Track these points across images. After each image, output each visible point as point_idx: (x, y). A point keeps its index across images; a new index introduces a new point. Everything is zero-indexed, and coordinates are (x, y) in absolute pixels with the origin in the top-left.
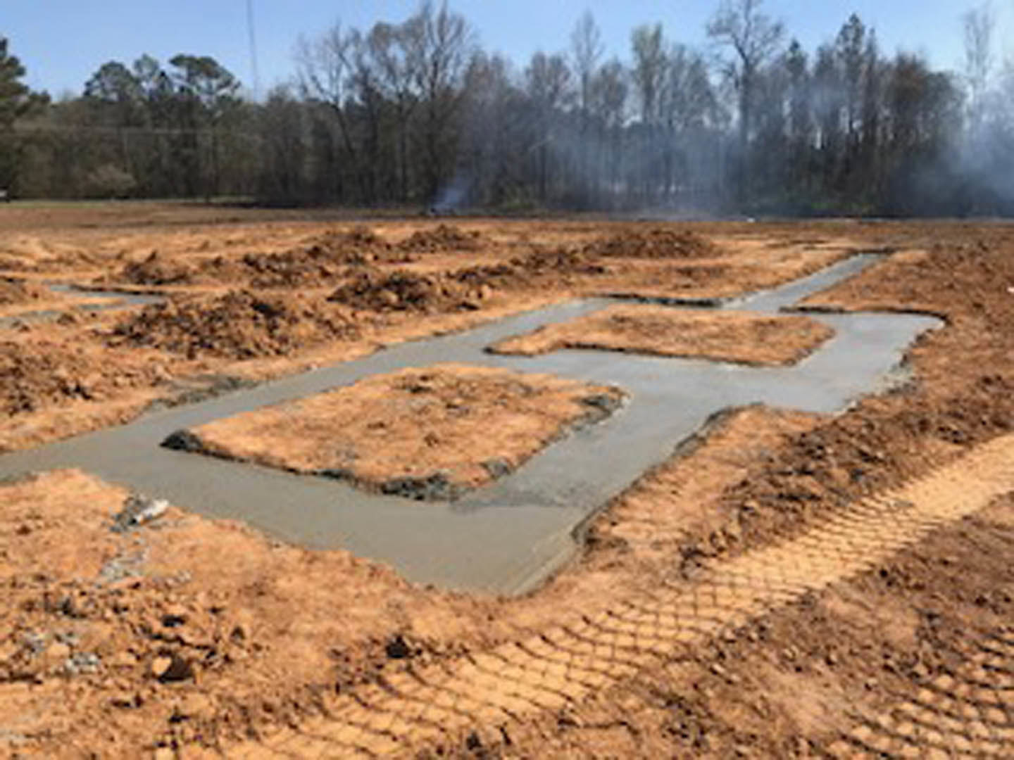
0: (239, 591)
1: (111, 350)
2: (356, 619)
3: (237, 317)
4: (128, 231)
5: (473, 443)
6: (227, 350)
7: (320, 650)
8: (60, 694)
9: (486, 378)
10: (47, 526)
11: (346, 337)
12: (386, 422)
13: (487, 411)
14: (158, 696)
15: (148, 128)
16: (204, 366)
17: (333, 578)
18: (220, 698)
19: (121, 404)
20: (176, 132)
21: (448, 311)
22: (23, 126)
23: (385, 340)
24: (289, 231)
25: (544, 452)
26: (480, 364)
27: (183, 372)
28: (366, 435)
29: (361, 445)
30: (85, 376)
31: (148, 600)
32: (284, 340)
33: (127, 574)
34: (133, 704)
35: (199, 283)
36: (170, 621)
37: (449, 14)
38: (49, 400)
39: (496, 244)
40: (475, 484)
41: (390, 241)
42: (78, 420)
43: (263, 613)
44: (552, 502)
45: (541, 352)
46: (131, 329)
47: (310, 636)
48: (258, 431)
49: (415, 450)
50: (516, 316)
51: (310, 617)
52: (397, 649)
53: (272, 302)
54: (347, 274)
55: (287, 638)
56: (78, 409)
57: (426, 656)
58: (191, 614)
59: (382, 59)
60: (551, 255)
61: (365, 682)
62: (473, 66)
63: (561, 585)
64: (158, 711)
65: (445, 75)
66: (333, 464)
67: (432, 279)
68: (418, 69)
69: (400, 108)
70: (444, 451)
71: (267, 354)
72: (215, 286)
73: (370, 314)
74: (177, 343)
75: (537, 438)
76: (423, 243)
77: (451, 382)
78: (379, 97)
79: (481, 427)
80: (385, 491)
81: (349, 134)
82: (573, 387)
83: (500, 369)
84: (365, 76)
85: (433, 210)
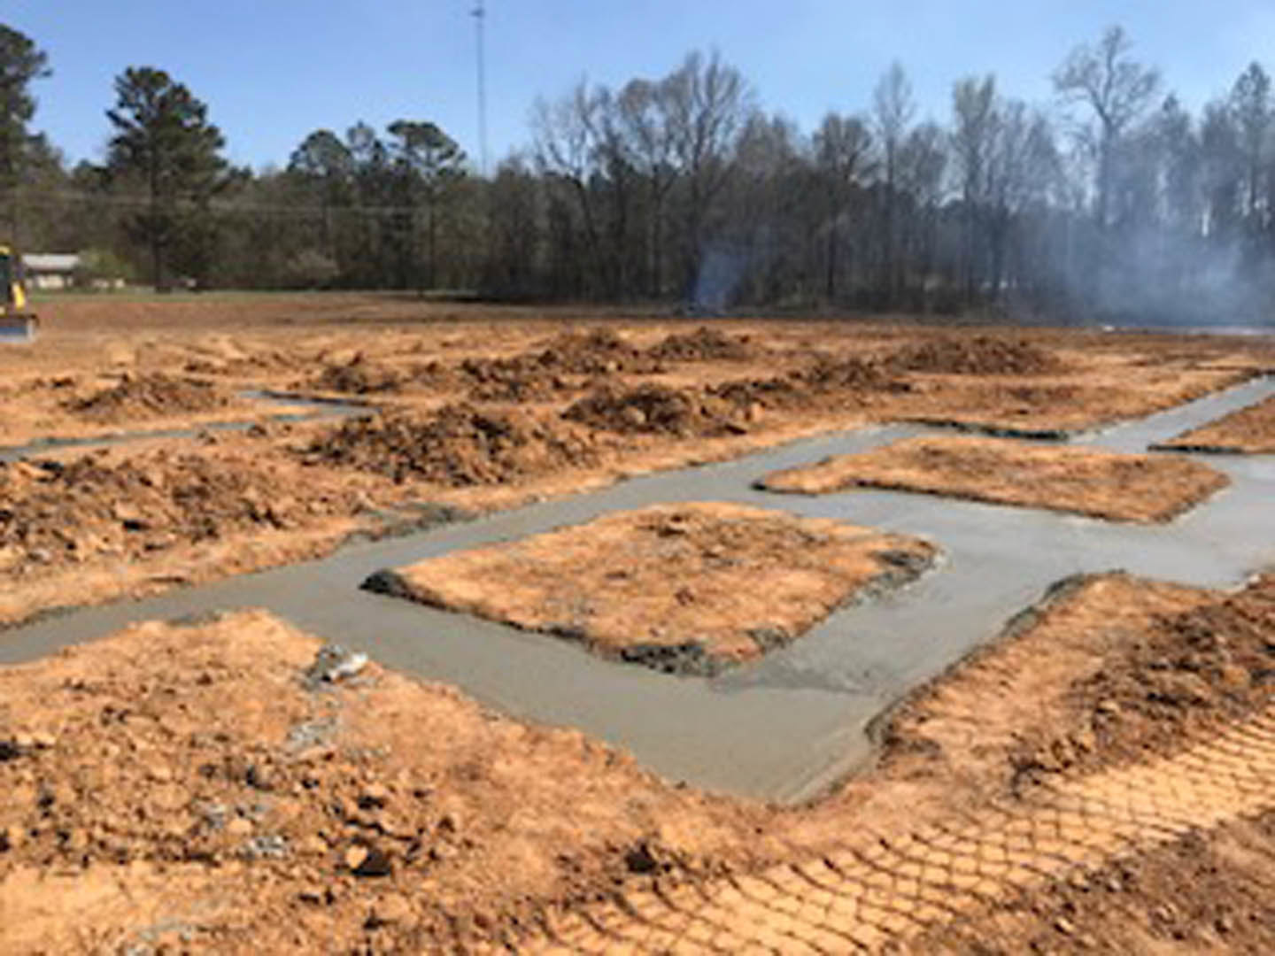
0: (448, 772)
1: (306, 470)
2: (588, 818)
3: (456, 436)
4: (329, 327)
5: (736, 602)
6: (440, 475)
7: (545, 855)
8: (240, 881)
9: (754, 522)
10: (231, 677)
11: (581, 464)
12: (629, 571)
13: (755, 563)
14: (351, 893)
15: (357, 207)
16: (414, 493)
17: (561, 764)
18: (424, 904)
19: (318, 535)
20: (389, 211)
21: (707, 434)
22: (219, 205)
23: (630, 468)
24: (517, 333)
25: (829, 620)
27: (389, 499)
28: (604, 587)
29: (597, 599)
30: (277, 500)
31: (342, 775)
32: (507, 465)
33: (318, 742)
34: (323, 900)
35: (410, 393)
36: (367, 803)
37: (720, 68)
38: (236, 526)
39: (771, 352)
40: (739, 656)
41: (638, 347)
42: (265, 551)
43: (476, 802)
45: (826, 490)
46: (329, 445)
47: (532, 835)
48: (474, 575)
49: (663, 608)
50: (793, 443)
51: (531, 810)
52: (641, 861)
54: (585, 386)
55: (504, 836)
56: (268, 539)
57: (677, 873)
58: (391, 796)
59: (637, 124)
60: (841, 368)
61: (600, 899)
62: (749, 130)
63: (851, 794)
64: (352, 913)
65: (714, 142)
66: (563, 620)
67: (688, 393)
68: (680, 136)
69: (655, 182)
70: (699, 611)
71: (488, 481)
72: (429, 396)
73: (612, 437)
74: (382, 464)
75: (820, 602)
76: (678, 350)
77: (710, 524)
78: (631, 169)
79: (747, 584)
80: (626, 658)
81: (592, 215)
82: (868, 538)
83: (772, 511)
84: (614, 145)
85: (691, 308)
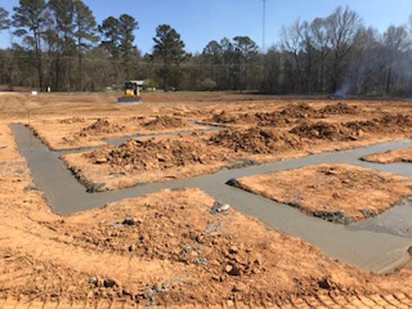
0: (256, 245)
1: (208, 146)
2: (303, 267)
3: (254, 137)
4: (213, 103)
5: (355, 200)
6: (249, 150)
7: (289, 277)
8: (194, 270)
9: (361, 172)
10: (189, 208)
11: (296, 148)
12: (315, 186)
13: (362, 187)
14: (228, 280)
15: (223, 64)
16: (241, 155)
17: (293, 248)
18: (250, 286)
19: (212, 166)
20: (232, 65)
21: (342, 140)
23: (315, 151)
24: (272, 104)
25: (391, 209)
26: (358, 165)
27: (233, 156)
28: (306, 191)
29: (304, 194)
30: (201, 155)
31: (224, 242)
32: (271, 148)
33: (216, 231)
34: (219, 280)
35: (239, 123)
36: (232, 252)
37: (349, 12)
38: (189, 162)
39: (364, 111)
40: (356, 219)
41: (315, 109)
42: (198, 170)
43: (265, 256)
44: (397, 234)
45: (389, 162)
46: (216, 139)
47: (285, 270)
48: (262, 183)
49: (328, 200)
50: (374, 144)
51: (284, 262)
52: (324, 284)
53: (267, 132)
54: (296, 122)
55: (276, 269)
56: (198, 166)
57: (337, 291)
58: (239, 251)
59: (317, 33)
60: (394, 118)
61: (309, 295)
63: (403, 273)
64: (228, 285)
65: (345, 38)
66: (292, 200)
67: (335, 126)
68: (333, 36)
69: (322, 53)
70: (341, 201)
71: (264, 153)
72: (245, 125)
73: (307, 139)
74: (231, 146)
75: (389, 202)
76: (330, 110)
77: (344, 172)
78: (314, 48)
79: (359, 193)
80: (315, 215)
81: (300, 64)
82: (407, 181)
83: (367, 168)
84: (308, 41)
85: (333, 96)
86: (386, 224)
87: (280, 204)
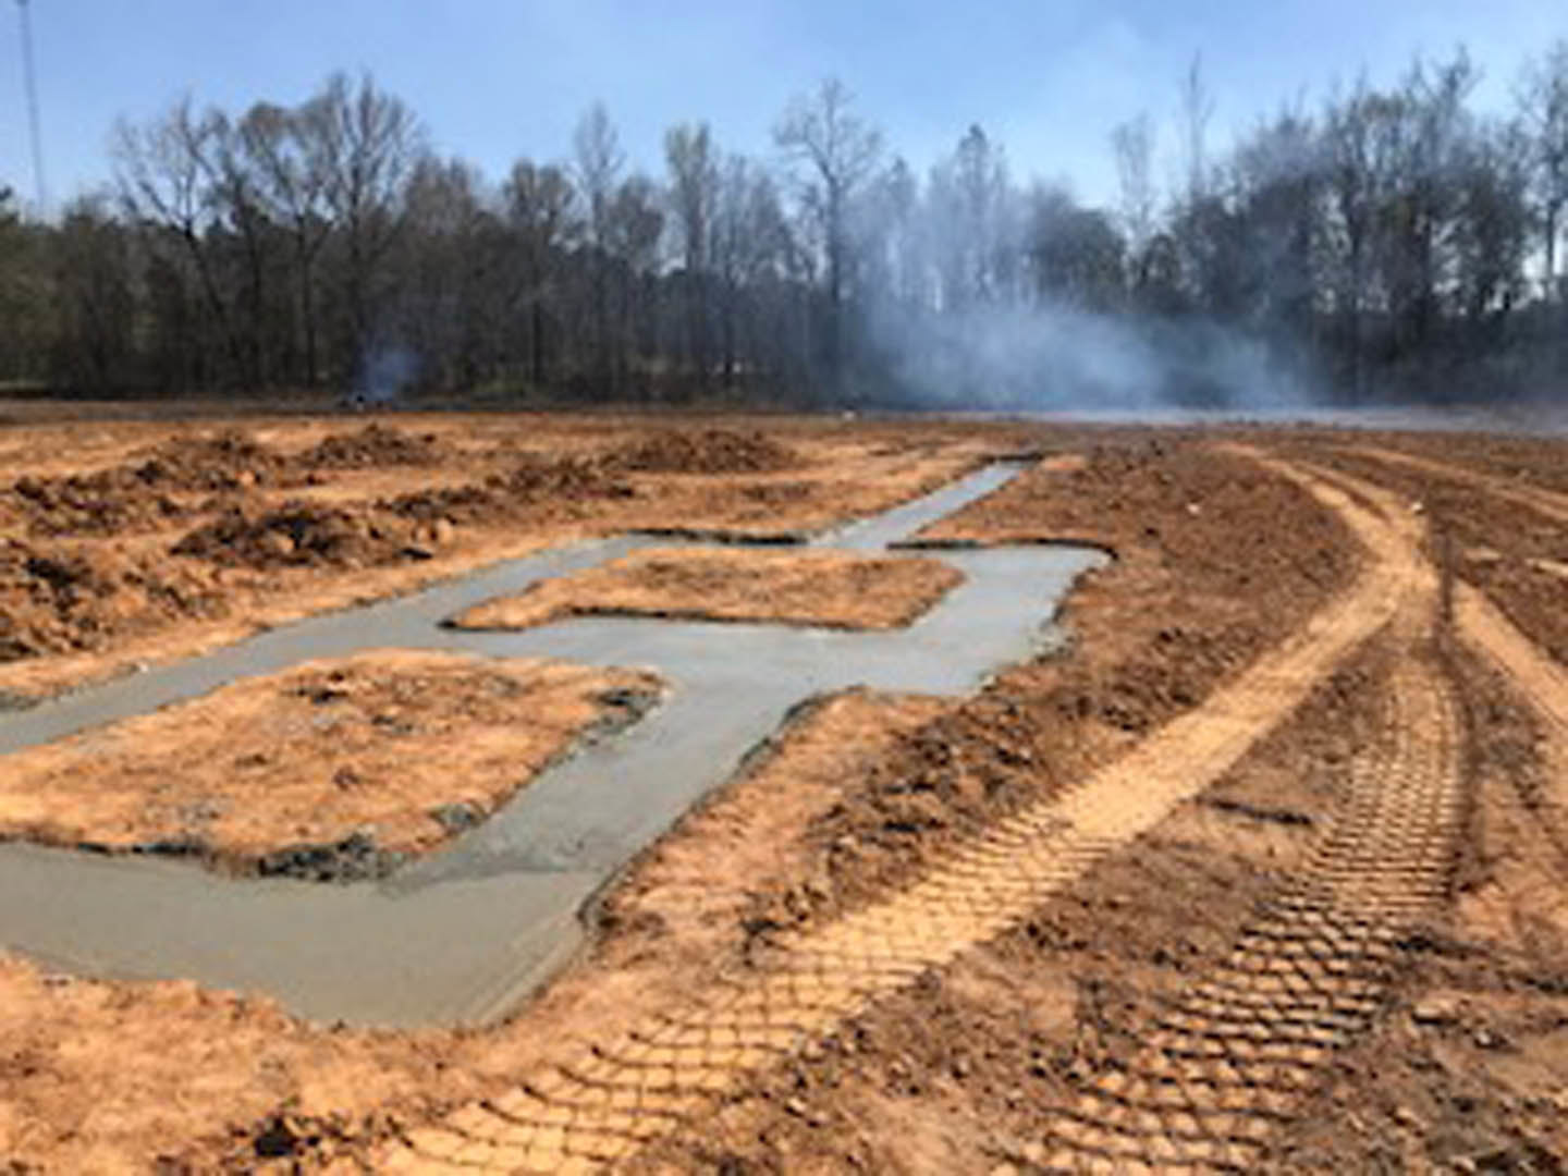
2: (204, 1096)
5: (416, 777)
7: (137, 1159)
9: (442, 671)
11: (202, 614)
12: (267, 756)
13: (442, 724)
17: (163, 1031)
21: (380, 562)
23: (273, 615)
24: (106, 438)
28: (231, 780)
29: (223, 797)
32: (88, 623)
37: (375, 96)
39: (463, 453)
40: (419, 847)
41: (286, 453)
43: (31, 1107)
45: (535, 623)
47: (118, 1138)
48: (33, 785)
49: (316, 798)
50: (493, 567)
51: (117, 1103)
52: (275, 1142)
54: (207, 508)
55: (76, 1146)
57: (327, 1146)
59: (267, 160)
60: (549, 471)
62: (419, 176)
63: (559, 998)
65: (375, 190)
66: (171, 832)
67: (350, 511)
68: (329, 180)
69: (301, 238)
70: (365, 795)
71: (58, 650)
73: (245, 574)
75: (525, 764)
76: (340, 454)
77: (382, 679)
78: (265, 219)
79: (432, 751)
80: (263, 869)
81: (214, 279)
82: (584, 677)
83: (466, 655)
84: (238, 187)
85: (360, 399)
86: (515, 840)
87: (118, 859)
